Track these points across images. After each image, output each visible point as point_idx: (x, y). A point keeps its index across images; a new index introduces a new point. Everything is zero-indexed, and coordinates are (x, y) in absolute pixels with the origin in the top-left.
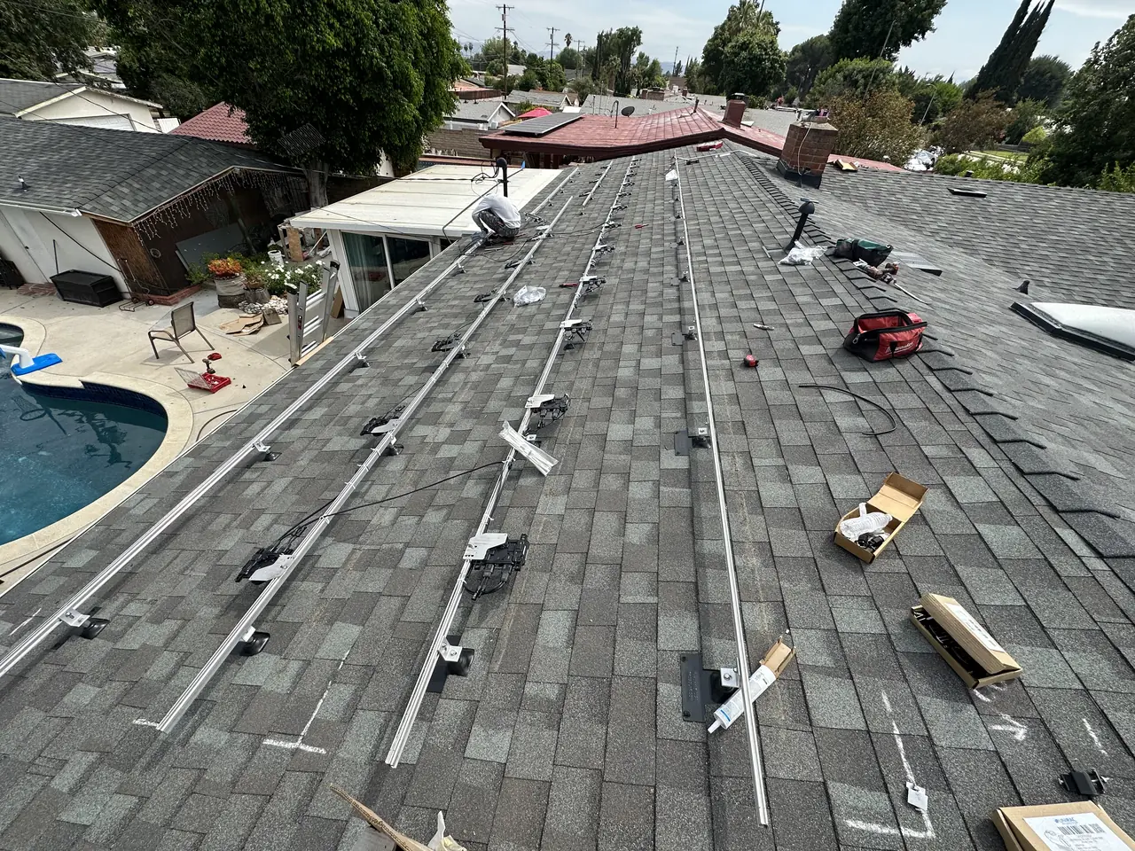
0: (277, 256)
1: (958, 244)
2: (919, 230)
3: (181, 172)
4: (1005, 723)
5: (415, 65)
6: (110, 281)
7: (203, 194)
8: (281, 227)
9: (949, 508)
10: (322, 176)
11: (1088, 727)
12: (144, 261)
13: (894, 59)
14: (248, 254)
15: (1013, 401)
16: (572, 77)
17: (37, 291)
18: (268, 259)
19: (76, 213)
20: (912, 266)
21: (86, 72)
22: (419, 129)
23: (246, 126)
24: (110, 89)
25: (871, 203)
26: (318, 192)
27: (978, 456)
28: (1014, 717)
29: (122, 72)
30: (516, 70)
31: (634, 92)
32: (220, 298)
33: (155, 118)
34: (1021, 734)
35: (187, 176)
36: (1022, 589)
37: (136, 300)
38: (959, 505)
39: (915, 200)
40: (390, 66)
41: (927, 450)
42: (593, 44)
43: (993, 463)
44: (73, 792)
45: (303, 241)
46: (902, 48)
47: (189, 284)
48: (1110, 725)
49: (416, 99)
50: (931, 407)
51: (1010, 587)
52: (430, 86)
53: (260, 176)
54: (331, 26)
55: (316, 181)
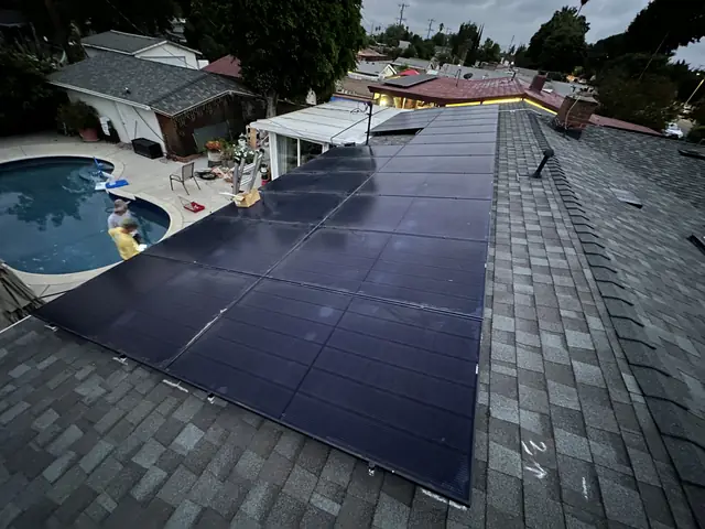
0: (242, 143)
1: (673, 190)
2: (646, 176)
3: (202, 91)
4: (536, 468)
5: (336, 40)
6: (158, 145)
7: (211, 104)
8: (247, 127)
9: (560, 347)
10: (274, 101)
11: (584, 482)
12: (176, 138)
13: (673, 54)
14: (228, 140)
15: (640, 295)
16: (439, 51)
17: (124, 146)
18: (237, 144)
19: (148, 108)
20: (621, 199)
21: (168, 32)
22: (333, 79)
23: (240, 68)
24: (179, 43)
25: (614, 154)
26: (271, 109)
27: (594, 323)
28: (541, 466)
29: (186, 33)
30: (404, 45)
31: (477, 63)
32: (209, 162)
33: (197, 59)
34: (541, 475)
35: (204, 94)
36: (583, 401)
37: (168, 157)
38: (567, 348)
39: (650, 155)
40: (321, 41)
41: (563, 313)
42: (456, 31)
43: (602, 328)
44: (82, 381)
45: (258, 136)
46: (680, 47)
47: (195, 153)
48: (598, 484)
49: (333, 60)
50: (579, 288)
51: (576, 399)
52: (343, 54)
53: (242, 97)
54: (292, 16)
55: (271, 103)
